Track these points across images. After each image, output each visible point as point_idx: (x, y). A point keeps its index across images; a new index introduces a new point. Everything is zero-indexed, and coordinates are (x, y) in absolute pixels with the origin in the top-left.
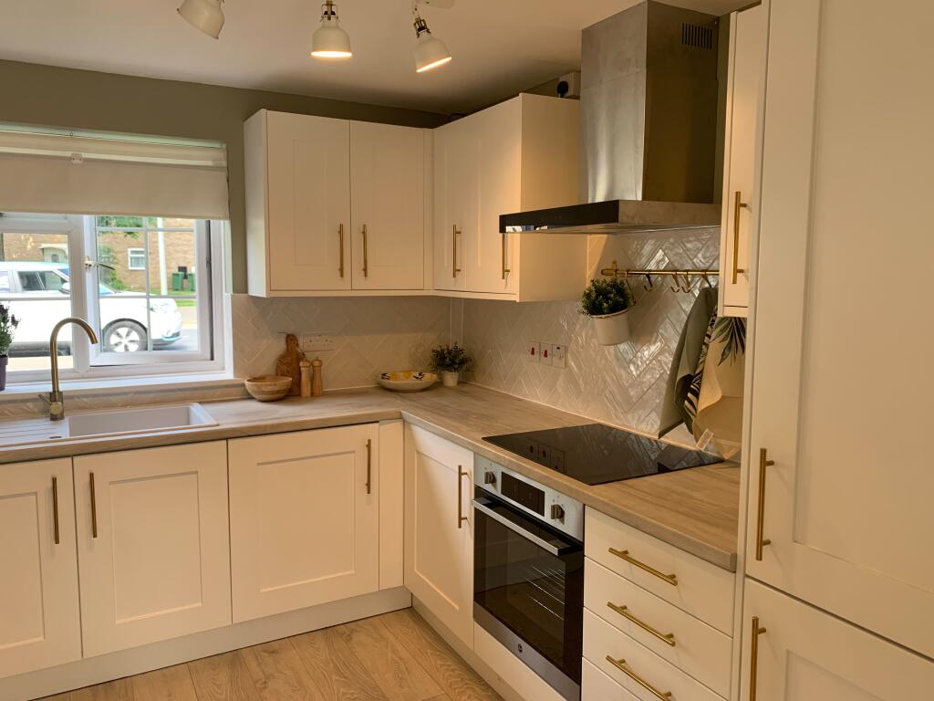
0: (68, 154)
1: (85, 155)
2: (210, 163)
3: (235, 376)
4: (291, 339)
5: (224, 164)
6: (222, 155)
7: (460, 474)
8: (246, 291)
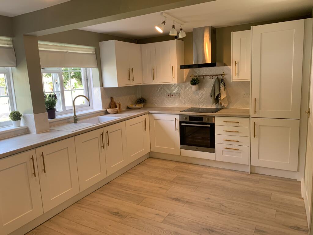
0: (66, 51)
1: (69, 51)
2: (91, 53)
3: (103, 109)
4: (112, 98)
5: (94, 53)
6: (94, 50)
7: (176, 120)
8: (103, 87)
